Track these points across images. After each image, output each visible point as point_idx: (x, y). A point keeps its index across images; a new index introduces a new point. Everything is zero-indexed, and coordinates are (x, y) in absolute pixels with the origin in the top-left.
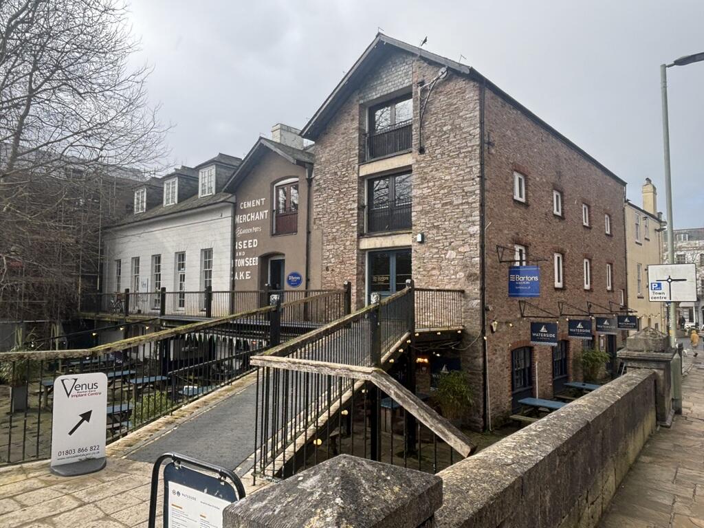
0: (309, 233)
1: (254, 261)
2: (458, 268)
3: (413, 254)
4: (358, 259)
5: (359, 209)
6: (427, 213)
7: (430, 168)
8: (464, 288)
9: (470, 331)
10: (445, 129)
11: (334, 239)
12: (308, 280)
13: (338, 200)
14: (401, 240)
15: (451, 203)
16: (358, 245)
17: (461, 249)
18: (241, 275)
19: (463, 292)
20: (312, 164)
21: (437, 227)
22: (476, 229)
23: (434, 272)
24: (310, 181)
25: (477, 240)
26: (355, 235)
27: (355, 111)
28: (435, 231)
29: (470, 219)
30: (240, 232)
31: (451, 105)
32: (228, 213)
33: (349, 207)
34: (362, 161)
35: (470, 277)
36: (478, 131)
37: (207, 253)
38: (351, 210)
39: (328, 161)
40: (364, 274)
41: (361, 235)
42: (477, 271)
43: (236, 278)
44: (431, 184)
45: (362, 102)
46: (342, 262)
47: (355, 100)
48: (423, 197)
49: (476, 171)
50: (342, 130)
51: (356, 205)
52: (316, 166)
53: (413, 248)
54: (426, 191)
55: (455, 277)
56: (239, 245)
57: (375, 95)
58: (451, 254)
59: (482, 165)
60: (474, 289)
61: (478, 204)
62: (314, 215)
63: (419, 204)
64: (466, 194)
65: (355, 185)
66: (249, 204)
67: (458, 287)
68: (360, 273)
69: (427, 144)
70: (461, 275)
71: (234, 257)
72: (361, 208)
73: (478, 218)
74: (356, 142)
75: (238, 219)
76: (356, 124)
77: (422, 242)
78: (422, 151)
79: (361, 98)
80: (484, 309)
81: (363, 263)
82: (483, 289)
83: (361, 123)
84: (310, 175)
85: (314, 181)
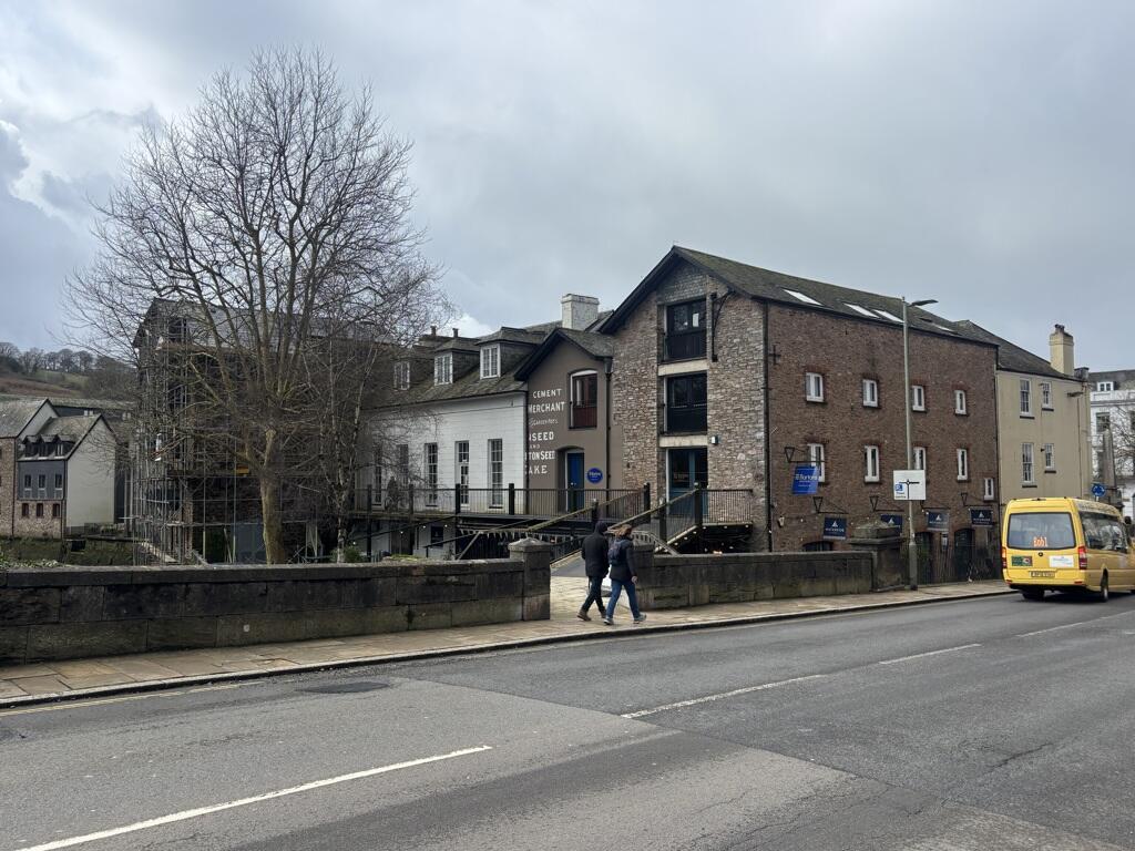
0: (609, 429)
1: (550, 455)
2: (747, 470)
3: (709, 455)
4: (658, 458)
5: (658, 407)
6: (721, 417)
7: (722, 376)
8: (752, 487)
9: (758, 526)
10: (735, 341)
11: (635, 436)
12: (609, 476)
13: (638, 398)
14: (698, 441)
15: (741, 410)
16: (658, 444)
17: (750, 452)
18: (537, 469)
19: (751, 491)
20: (611, 358)
21: (730, 431)
22: (761, 435)
23: (727, 472)
24: (609, 376)
25: (761, 445)
26: (655, 433)
27: (654, 310)
28: (727, 434)
29: (757, 426)
30: (533, 423)
31: (740, 320)
32: (521, 402)
33: (648, 405)
34: (662, 362)
35: (757, 477)
36: (762, 347)
37: (496, 445)
38: (650, 408)
39: (627, 358)
40: (665, 471)
41: (661, 434)
42: (762, 472)
43: (531, 472)
44: (723, 391)
45: (659, 303)
46: (642, 460)
47: (653, 300)
48: (716, 402)
49: (761, 382)
50: (641, 328)
51: (655, 404)
52: (615, 361)
53: (709, 449)
54: (720, 397)
55: (744, 479)
56: (533, 437)
57: (673, 299)
58: (741, 456)
59: (766, 377)
60: (760, 489)
61: (762, 413)
62: (613, 411)
63: (713, 408)
64: (754, 403)
65: (655, 384)
66: (543, 394)
67: (747, 486)
68: (661, 470)
69: (719, 353)
70: (750, 475)
71: (527, 449)
72: (660, 406)
73: (762, 425)
74: (655, 342)
75: (531, 409)
76: (654, 324)
77: (716, 444)
78: (715, 359)
79: (659, 299)
80: (770, 507)
81: (663, 460)
82: (768, 489)
83: (659, 323)
84: (609, 370)
85: (613, 376)
